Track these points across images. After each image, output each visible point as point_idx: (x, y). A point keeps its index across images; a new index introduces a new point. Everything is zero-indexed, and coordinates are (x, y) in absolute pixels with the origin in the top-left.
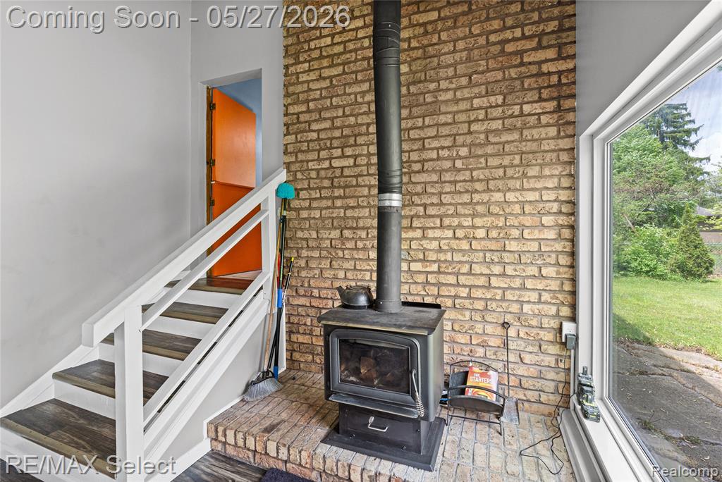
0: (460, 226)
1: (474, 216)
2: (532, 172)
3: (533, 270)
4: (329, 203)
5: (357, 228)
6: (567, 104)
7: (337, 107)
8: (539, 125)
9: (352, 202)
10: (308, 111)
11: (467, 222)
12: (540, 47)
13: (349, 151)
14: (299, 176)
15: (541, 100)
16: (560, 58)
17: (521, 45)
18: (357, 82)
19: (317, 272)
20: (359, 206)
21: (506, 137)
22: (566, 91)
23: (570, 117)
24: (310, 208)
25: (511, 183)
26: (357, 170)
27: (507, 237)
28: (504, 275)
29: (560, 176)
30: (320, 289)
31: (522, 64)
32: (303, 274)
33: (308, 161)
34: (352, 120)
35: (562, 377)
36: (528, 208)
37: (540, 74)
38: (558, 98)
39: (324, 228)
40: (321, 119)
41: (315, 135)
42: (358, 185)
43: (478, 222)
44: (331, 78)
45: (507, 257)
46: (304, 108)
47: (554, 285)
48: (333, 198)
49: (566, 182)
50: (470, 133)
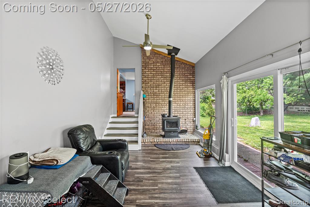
0: (178, 103)
1: (180, 102)
2: (189, 95)
3: (189, 110)
4: (153, 99)
5: (159, 104)
6: (194, 84)
7: (155, 80)
8: (190, 87)
9: (158, 99)
10: (148, 80)
11: (179, 103)
12: (190, 75)
13: (157, 89)
14: (146, 93)
15: (190, 83)
16: (193, 77)
17: (187, 74)
18: (159, 75)
19: (150, 113)
20: (159, 99)
21: (185, 89)
22: (194, 82)
23: (194, 87)
24: (149, 100)
25: (186, 96)
26: (159, 93)
27: (186, 105)
28: (185, 111)
29: (193, 95)
30: (151, 116)
31: (188, 77)
32: (147, 113)
33: (148, 90)
34: (158, 83)
35: (193, 127)
36: (188, 100)
37: (190, 79)
38: (193, 84)
39: (152, 104)
40: (151, 82)
41: (150, 85)
42: (159, 95)
43: (181, 103)
44: (153, 74)
45: (186, 108)
46: (147, 79)
47: (192, 112)
48: (154, 98)
49: (194, 97)
50: (180, 87)
